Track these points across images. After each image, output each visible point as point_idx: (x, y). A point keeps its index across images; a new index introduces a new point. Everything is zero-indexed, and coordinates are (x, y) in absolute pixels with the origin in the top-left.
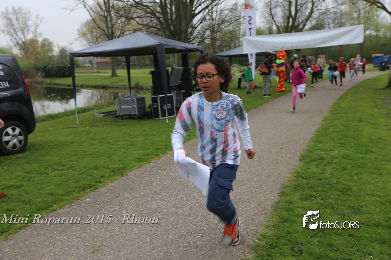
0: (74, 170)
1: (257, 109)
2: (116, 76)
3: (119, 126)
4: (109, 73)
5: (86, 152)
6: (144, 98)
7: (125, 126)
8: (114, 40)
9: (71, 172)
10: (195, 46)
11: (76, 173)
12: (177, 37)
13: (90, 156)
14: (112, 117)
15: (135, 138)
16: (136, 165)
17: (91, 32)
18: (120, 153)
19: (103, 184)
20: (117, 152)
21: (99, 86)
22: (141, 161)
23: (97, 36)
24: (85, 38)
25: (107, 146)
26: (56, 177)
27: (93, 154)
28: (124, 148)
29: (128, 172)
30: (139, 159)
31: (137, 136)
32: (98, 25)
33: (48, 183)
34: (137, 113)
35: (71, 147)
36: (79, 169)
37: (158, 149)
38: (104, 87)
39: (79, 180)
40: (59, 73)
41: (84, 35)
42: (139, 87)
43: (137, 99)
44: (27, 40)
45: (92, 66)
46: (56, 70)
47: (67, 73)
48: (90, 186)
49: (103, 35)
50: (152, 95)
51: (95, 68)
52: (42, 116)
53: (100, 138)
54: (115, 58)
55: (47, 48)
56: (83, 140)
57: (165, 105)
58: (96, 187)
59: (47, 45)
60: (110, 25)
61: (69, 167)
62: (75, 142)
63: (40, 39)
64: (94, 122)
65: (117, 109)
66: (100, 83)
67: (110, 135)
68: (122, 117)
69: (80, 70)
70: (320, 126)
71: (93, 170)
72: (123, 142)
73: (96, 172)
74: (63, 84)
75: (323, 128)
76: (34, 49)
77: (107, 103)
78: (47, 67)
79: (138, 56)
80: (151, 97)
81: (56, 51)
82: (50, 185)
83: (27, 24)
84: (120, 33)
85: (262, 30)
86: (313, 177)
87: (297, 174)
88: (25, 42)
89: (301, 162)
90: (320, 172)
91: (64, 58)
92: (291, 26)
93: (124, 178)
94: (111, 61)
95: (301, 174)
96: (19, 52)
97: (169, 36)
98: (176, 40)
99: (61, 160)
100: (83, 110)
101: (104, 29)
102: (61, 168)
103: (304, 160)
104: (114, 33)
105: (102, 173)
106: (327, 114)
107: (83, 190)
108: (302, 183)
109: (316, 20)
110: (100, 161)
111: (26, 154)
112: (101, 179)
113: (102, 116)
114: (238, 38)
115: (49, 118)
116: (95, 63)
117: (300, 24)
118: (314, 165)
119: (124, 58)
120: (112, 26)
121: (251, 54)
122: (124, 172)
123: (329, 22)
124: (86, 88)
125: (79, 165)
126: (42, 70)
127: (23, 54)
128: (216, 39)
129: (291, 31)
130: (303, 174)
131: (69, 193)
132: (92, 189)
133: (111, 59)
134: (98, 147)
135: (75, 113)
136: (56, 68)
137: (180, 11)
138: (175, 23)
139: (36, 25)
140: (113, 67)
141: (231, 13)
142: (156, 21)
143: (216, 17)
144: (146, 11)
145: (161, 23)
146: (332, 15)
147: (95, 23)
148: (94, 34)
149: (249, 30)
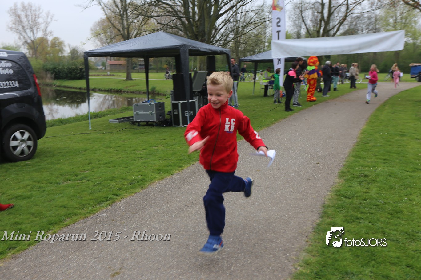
0: (89, 181)
1: (287, 119)
2: (131, 80)
3: (135, 133)
4: (124, 76)
5: (101, 160)
6: (163, 103)
7: (142, 133)
8: (131, 40)
9: (85, 182)
10: (220, 49)
11: (91, 184)
12: (200, 39)
13: (105, 165)
14: (128, 123)
15: (154, 147)
16: (157, 177)
17: (105, 32)
18: (138, 163)
19: (121, 197)
20: (135, 161)
21: (112, 90)
22: (163, 173)
23: (111, 36)
24: (98, 39)
25: (124, 155)
26: (69, 188)
27: (109, 163)
28: (143, 157)
29: (149, 185)
30: (160, 170)
31: (157, 145)
32: (113, 24)
33: (60, 194)
34: (155, 120)
35: (84, 155)
36: (93, 180)
37: (181, 160)
38: (118, 91)
39: (94, 192)
40: (69, 75)
41: (97, 35)
42: (155, 92)
43: (156, 104)
44: (36, 38)
45: (105, 69)
46: (66, 72)
48: (107, 199)
49: (117, 35)
50: (172, 101)
51: (108, 71)
52: (51, 120)
53: (116, 146)
54: (130, 61)
55: (57, 48)
56: (97, 147)
57: (187, 112)
58: (113, 200)
59: (57, 45)
60: (125, 23)
61: (82, 177)
62: (88, 149)
63: (50, 38)
64: (108, 128)
65: (134, 115)
66: (114, 87)
67: (127, 143)
68: (139, 124)
69: (91, 72)
70: (359, 140)
71: (110, 181)
72: (141, 151)
73: (113, 183)
74: (74, 87)
75: (362, 142)
76: (44, 49)
77: (121, 108)
78: (57, 69)
79: (154, 58)
80: (171, 103)
81: (67, 52)
82: (62, 197)
83: (36, 22)
84: (137, 32)
85: (289, 34)
86: (356, 196)
87: (339, 193)
88: (34, 40)
89: (342, 179)
90: (365, 190)
91: (75, 59)
92: (324, 30)
93: (144, 191)
94: (126, 63)
95: (343, 193)
96: (28, 51)
97: (191, 38)
98: (199, 41)
99: (74, 169)
100: (96, 116)
101: (119, 29)
102: (74, 178)
103: (345, 176)
104: (130, 33)
105: (119, 185)
106: (364, 127)
107: (99, 204)
108: (344, 202)
109: (349, 25)
110: (117, 171)
111: (35, 161)
112: (118, 191)
113: (116, 122)
114: (263, 42)
115: (59, 122)
116: (108, 66)
117: (333, 28)
118: (356, 183)
119: (143, 59)
120: (129, 25)
121: (279, 59)
122: (144, 184)
123: (362, 27)
124: (99, 92)
125: (94, 175)
126: (52, 71)
127: (31, 53)
128: (240, 43)
129: (323, 36)
130: (345, 192)
131: (84, 206)
132: (108, 202)
133: (125, 61)
134: (114, 156)
135: (87, 118)
136: (67, 69)
137: (204, 11)
138: (199, 24)
139: (47, 23)
140: (128, 70)
141: (256, 16)
142: (176, 21)
143: (241, 19)
144: (167, 9)
145: (183, 23)
146: (366, 20)
147: (110, 21)
148: (108, 34)
149: (277, 33)
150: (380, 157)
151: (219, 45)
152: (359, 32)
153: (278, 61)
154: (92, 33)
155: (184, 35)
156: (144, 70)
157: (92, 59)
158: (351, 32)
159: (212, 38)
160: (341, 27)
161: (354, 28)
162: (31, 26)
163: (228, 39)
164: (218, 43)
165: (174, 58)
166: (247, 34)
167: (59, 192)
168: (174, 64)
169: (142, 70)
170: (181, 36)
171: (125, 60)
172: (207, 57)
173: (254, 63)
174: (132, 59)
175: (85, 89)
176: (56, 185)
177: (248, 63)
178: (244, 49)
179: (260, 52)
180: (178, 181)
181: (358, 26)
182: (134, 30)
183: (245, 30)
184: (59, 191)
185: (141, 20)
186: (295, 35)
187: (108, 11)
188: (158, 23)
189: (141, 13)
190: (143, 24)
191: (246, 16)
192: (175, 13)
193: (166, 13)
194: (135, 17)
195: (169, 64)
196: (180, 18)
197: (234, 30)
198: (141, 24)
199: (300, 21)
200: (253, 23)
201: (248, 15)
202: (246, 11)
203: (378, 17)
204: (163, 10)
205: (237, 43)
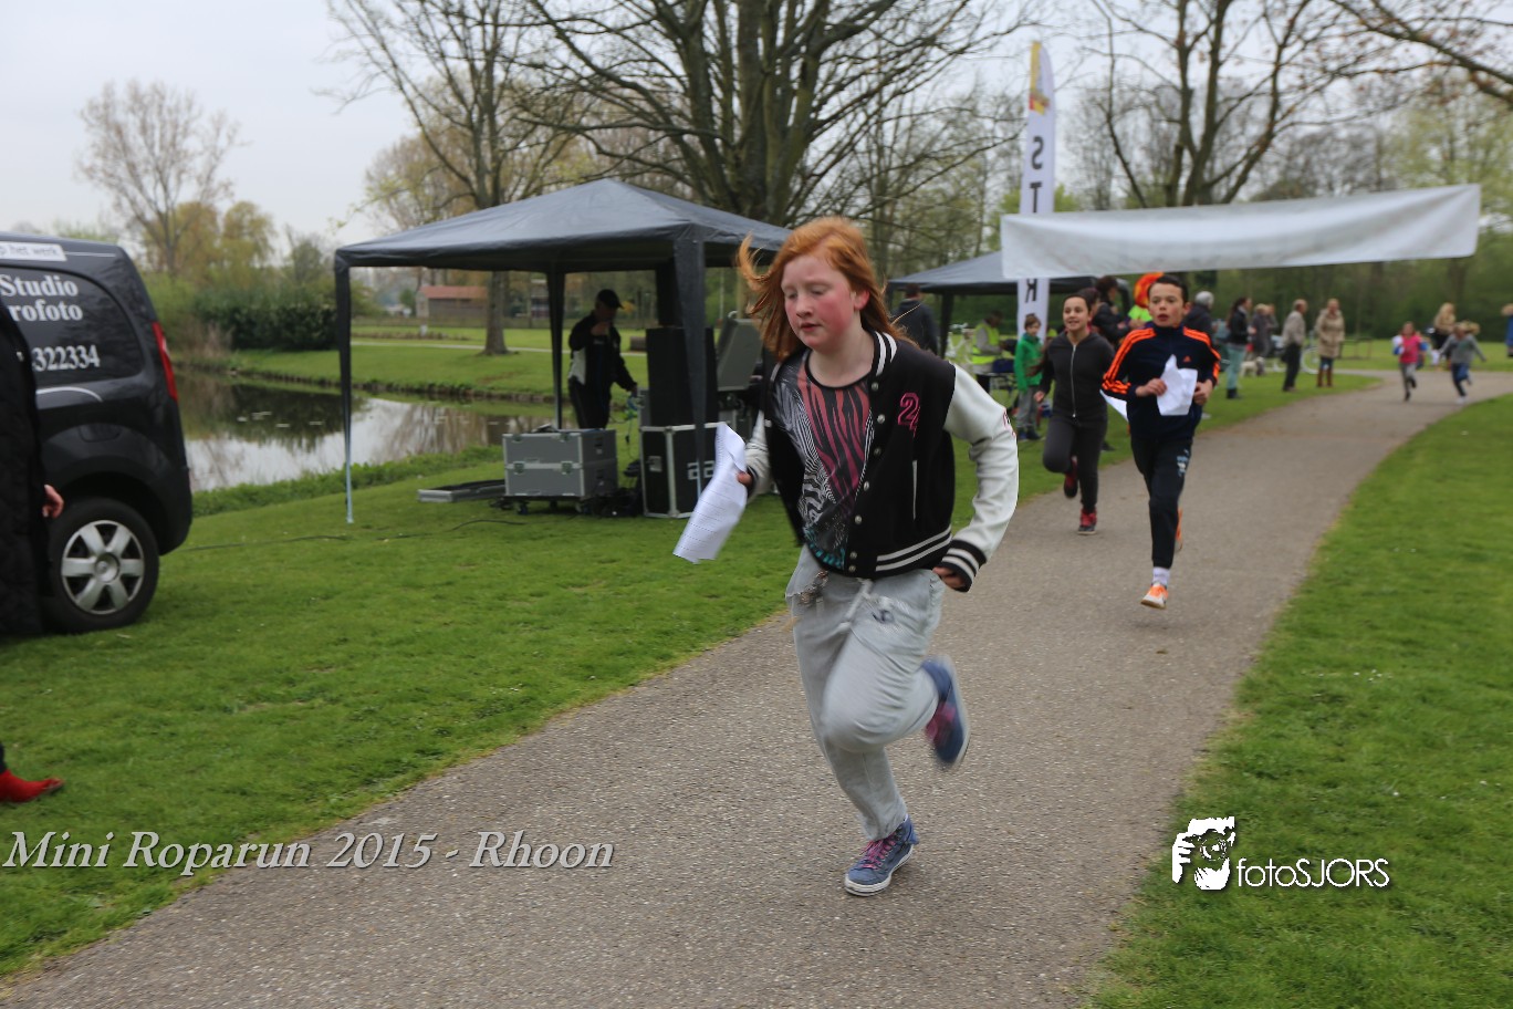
0: (334, 701)
2: (504, 352)
3: (510, 539)
4: (476, 340)
5: (382, 631)
7: (534, 539)
8: (501, 207)
9: (320, 707)
11: (342, 712)
12: (748, 207)
13: (397, 648)
14: (485, 503)
15: (574, 586)
16: (578, 693)
17: (416, 186)
18: (513, 642)
19: (447, 759)
20: (502, 636)
21: (436, 389)
22: (600, 677)
23: (436, 198)
24: (391, 208)
25: (463, 612)
26: (262, 725)
27: (411, 641)
28: (532, 623)
29: (548, 718)
30: (589, 667)
31: (584, 581)
32: (442, 158)
34: (582, 493)
35: (324, 611)
36: (351, 699)
37: (666, 633)
38: (455, 394)
39: (350, 741)
40: (286, 334)
41: (387, 193)
44: (176, 206)
45: (414, 313)
46: (276, 324)
47: (316, 335)
48: (395, 766)
49: (459, 196)
50: (643, 424)
51: (424, 321)
52: (214, 491)
53: (438, 582)
54: (502, 286)
55: (247, 239)
56: (370, 585)
57: (697, 464)
59: (247, 228)
60: (487, 155)
61: (312, 689)
62: (338, 593)
63: (223, 206)
64: (415, 521)
65: (505, 475)
66: (441, 376)
67: (476, 573)
68: (523, 506)
69: (364, 325)
70: (1314, 571)
71: (410, 704)
72: (526, 600)
73: (419, 712)
74: (301, 376)
75: (1327, 580)
76: (199, 243)
77: (465, 452)
78: (245, 311)
79: (585, 275)
80: (640, 431)
81: (280, 253)
83: (178, 148)
84: (528, 187)
85: (1070, 197)
86: (1300, 771)
87: (1234, 758)
88: (167, 214)
89: (1247, 709)
90: (1331, 750)
91: (311, 279)
92: (1190, 184)
93: (531, 739)
94: (486, 295)
95: (1249, 758)
96: (143, 250)
97: (716, 203)
98: (743, 215)
99: (284, 660)
100: (372, 477)
101: (463, 174)
102: (280, 692)
103: (1258, 699)
104: (504, 191)
105: (442, 719)
106: (1335, 526)
107: (368, 782)
108: (1255, 792)
109: (1282, 168)
110: (437, 669)
111: (148, 629)
112: (439, 738)
114: (976, 226)
116: (422, 303)
117: (1228, 173)
118: (1299, 724)
119: (543, 280)
120: (498, 162)
121: (1032, 282)
122: (532, 716)
123: (1329, 175)
124: (388, 394)
125: (353, 683)
126: (226, 322)
127: (156, 258)
128: (891, 224)
129: (1188, 202)
130: (1259, 756)
131: (310, 791)
132: (400, 777)
133: (484, 288)
134: (429, 616)
135: (341, 485)
136: (278, 314)
137: (762, 111)
138: (743, 156)
139: (213, 154)
140: (492, 317)
141: (951, 130)
142: (666, 147)
143: (894, 142)
144: (633, 105)
145: (687, 151)
146: (1344, 149)
147: (434, 147)
148: (427, 191)
149: (1032, 191)
150: (1389, 634)
152: (1319, 191)
153: (1026, 287)
154: (370, 189)
155: (692, 195)
156: (546, 321)
157: (365, 279)
158: (1290, 190)
159: (792, 209)
160: (1253, 174)
161: (1299, 179)
162: (160, 163)
165: (651, 273)
166: (917, 193)
167: (226, 739)
169: (540, 319)
170: (682, 197)
171: (483, 284)
173: (940, 297)
174: (507, 280)
175: (337, 385)
176: (217, 715)
178: (907, 248)
179: (963, 258)
180: (654, 709)
181: (1317, 168)
183: (911, 180)
184: (228, 735)
185: (543, 140)
186: (1089, 199)
187: (427, 112)
188: (600, 151)
189: (543, 118)
190: (549, 155)
191: (914, 132)
192: (660, 119)
193: (630, 119)
194: (522, 132)
195: (638, 299)
196: (676, 135)
197: (869, 181)
198: (541, 157)
199: (1107, 153)
200: (941, 154)
201: (920, 128)
202: (915, 112)
203: (1387, 141)
204: (622, 109)
205: (881, 226)
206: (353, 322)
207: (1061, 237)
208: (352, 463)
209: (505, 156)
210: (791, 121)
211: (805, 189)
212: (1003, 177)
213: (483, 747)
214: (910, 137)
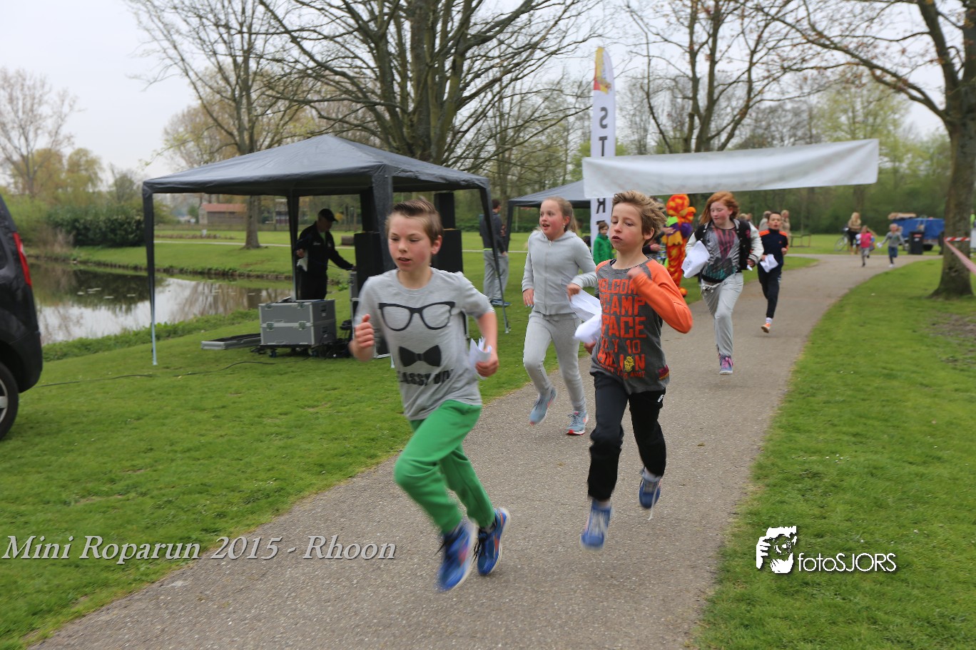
0: (144, 494)
2: (258, 247)
3: (264, 374)
4: (240, 239)
5: (177, 443)
6: (333, 305)
7: (281, 374)
8: (255, 154)
9: (134, 499)
10: (467, 176)
11: (149, 503)
12: (419, 153)
13: (188, 454)
14: (247, 349)
15: (309, 406)
16: (314, 484)
17: (198, 138)
18: (268, 448)
20: (262, 444)
21: (213, 272)
22: (329, 472)
23: (212, 146)
24: (181, 153)
25: (234, 427)
26: (91, 514)
27: (197, 449)
28: (281, 435)
29: (294, 503)
30: (321, 465)
31: (316, 403)
32: (215, 120)
33: (67, 530)
34: (313, 342)
35: (137, 428)
36: (155, 493)
37: (373, 440)
38: (226, 275)
39: (155, 524)
40: (111, 236)
41: (178, 143)
44: (34, 151)
45: (197, 222)
46: (104, 229)
47: (131, 236)
49: (227, 145)
50: (353, 296)
51: (204, 227)
52: (60, 343)
53: (216, 406)
54: (256, 203)
55: (84, 173)
56: (169, 409)
59: (83, 166)
60: (245, 118)
63: (67, 151)
64: (199, 363)
65: (261, 332)
66: (216, 263)
67: (242, 399)
68: (273, 351)
69: (164, 230)
70: (791, 388)
71: (197, 495)
72: (277, 418)
73: (204, 501)
74: (121, 264)
75: (800, 393)
76: (50, 176)
77: (233, 314)
78: (82, 221)
79: (311, 197)
81: (106, 182)
83: (35, 112)
84: (273, 139)
85: (623, 145)
87: (755, 518)
88: (27, 156)
89: (761, 484)
90: (817, 512)
91: (127, 199)
92: (699, 138)
93: (282, 518)
94: (245, 210)
96: (12, 181)
97: (398, 151)
98: (416, 158)
99: (108, 465)
100: (170, 332)
101: (230, 130)
102: (106, 488)
103: (766, 477)
104: (256, 141)
105: (220, 506)
106: (801, 357)
109: (752, 127)
110: (216, 468)
111: (11, 444)
112: (217, 520)
113: (220, 348)
114: (563, 164)
115: (79, 348)
116: (203, 215)
117: (718, 134)
118: (795, 493)
119: (284, 200)
120: (253, 123)
121: (601, 200)
122: (283, 502)
123: (782, 132)
124: (181, 275)
125: (157, 480)
126: (69, 228)
127: (20, 185)
128: (510, 163)
129: (698, 150)
133: (244, 205)
134: (210, 430)
135: (149, 337)
136: (105, 222)
137: (427, 91)
138: (415, 119)
139: (60, 117)
140: (250, 224)
141: (546, 103)
142: (364, 113)
143: (511, 110)
144: (342, 86)
145: (379, 117)
146: (790, 116)
147: (210, 113)
148: (205, 142)
149: (601, 142)
151: (462, 168)
152: (775, 142)
153: (597, 204)
154: (167, 140)
155: (381, 144)
156: (287, 226)
157: (164, 200)
158: (757, 143)
159: (446, 154)
160: (737, 132)
161: (763, 134)
162: (23, 123)
163: (483, 155)
164: (459, 164)
165: (357, 196)
166: (526, 144)
167: (65, 526)
168: (359, 211)
169: (283, 225)
170: (374, 146)
171: (243, 202)
172: (435, 195)
174: (259, 200)
175: (144, 270)
176: (59, 507)
177: (528, 209)
178: (520, 178)
179: (554, 185)
180: (367, 494)
181: (773, 128)
182: (265, 133)
183: (521, 135)
184: (66, 522)
185: (282, 109)
186: (633, 146)
187: (205, 90)
188: (321, 116)
189: (282, 94)
190: (287, 118)
191: (523, 104)
192: (360, 95)
193: (340, 95)
194: (269, 103)
195: (346, 211)
196: (371, 106)
197: (495, 136)
198: (281, 119)
199: (644, 118)
200: (540, 119)
201: (526, 101)
202: (524, 92)
203: (815, 111)
204: (333, 89)
205: (503, 164)
206: (156, 227)
207: (621, 172)
208: (156, 323)
209: (257, 119)
210: (446, 96)
211: (455, 141)
212: (579, 132)
213: (249, 525)
214: (521, 107)
